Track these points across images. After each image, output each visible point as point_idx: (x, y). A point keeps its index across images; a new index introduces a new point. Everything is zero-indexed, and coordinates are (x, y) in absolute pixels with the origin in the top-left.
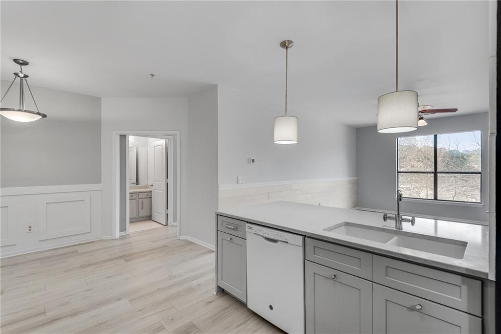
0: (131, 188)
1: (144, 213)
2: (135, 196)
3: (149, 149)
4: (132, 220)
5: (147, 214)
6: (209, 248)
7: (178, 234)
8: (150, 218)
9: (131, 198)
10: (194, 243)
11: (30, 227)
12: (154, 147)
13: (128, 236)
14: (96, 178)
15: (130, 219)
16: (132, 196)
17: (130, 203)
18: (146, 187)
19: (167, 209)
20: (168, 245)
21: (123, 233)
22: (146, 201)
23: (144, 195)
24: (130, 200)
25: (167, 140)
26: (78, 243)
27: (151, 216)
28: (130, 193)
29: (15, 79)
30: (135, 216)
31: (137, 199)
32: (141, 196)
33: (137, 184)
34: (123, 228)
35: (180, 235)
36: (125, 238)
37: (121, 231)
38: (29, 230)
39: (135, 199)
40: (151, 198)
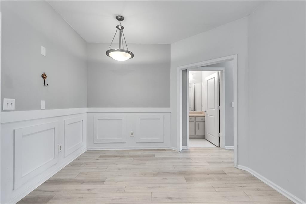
0: (190, 113)
1: (200, 133)
2: (193, 119)
3: (203, 85)
4: (191, 137)
5: (201, 133)
6: (289, 198)
7: (236, 162)
8: (203, 137)
9: (191, 120)
10: (259, 180)
11: (132, 133)
12: (208, 80)
13: (188, 150)
14: (167, 104)
15: (190, 135)
16: (191, 119)
17: (190, 123)
18: (201, 113)
19: (219, 132)
20: (226, 172)
21: (185, 147)
22: (201, 124)
23: (200, 119)
24: (190, 121)
25: (219, 72)
26: (157, 149)
27: (205, 136)
28: (189, 117)
29: (117, 31)
30: (193, 134)
31: (195, 121)
32: (197, 119)
33: (194, 111)
34: (185, 144)
35: (238, 164)
36: (186, 152)
37: (183, 145)
38: (132, 135)
39: (193, 121)
40: (205, 121)
